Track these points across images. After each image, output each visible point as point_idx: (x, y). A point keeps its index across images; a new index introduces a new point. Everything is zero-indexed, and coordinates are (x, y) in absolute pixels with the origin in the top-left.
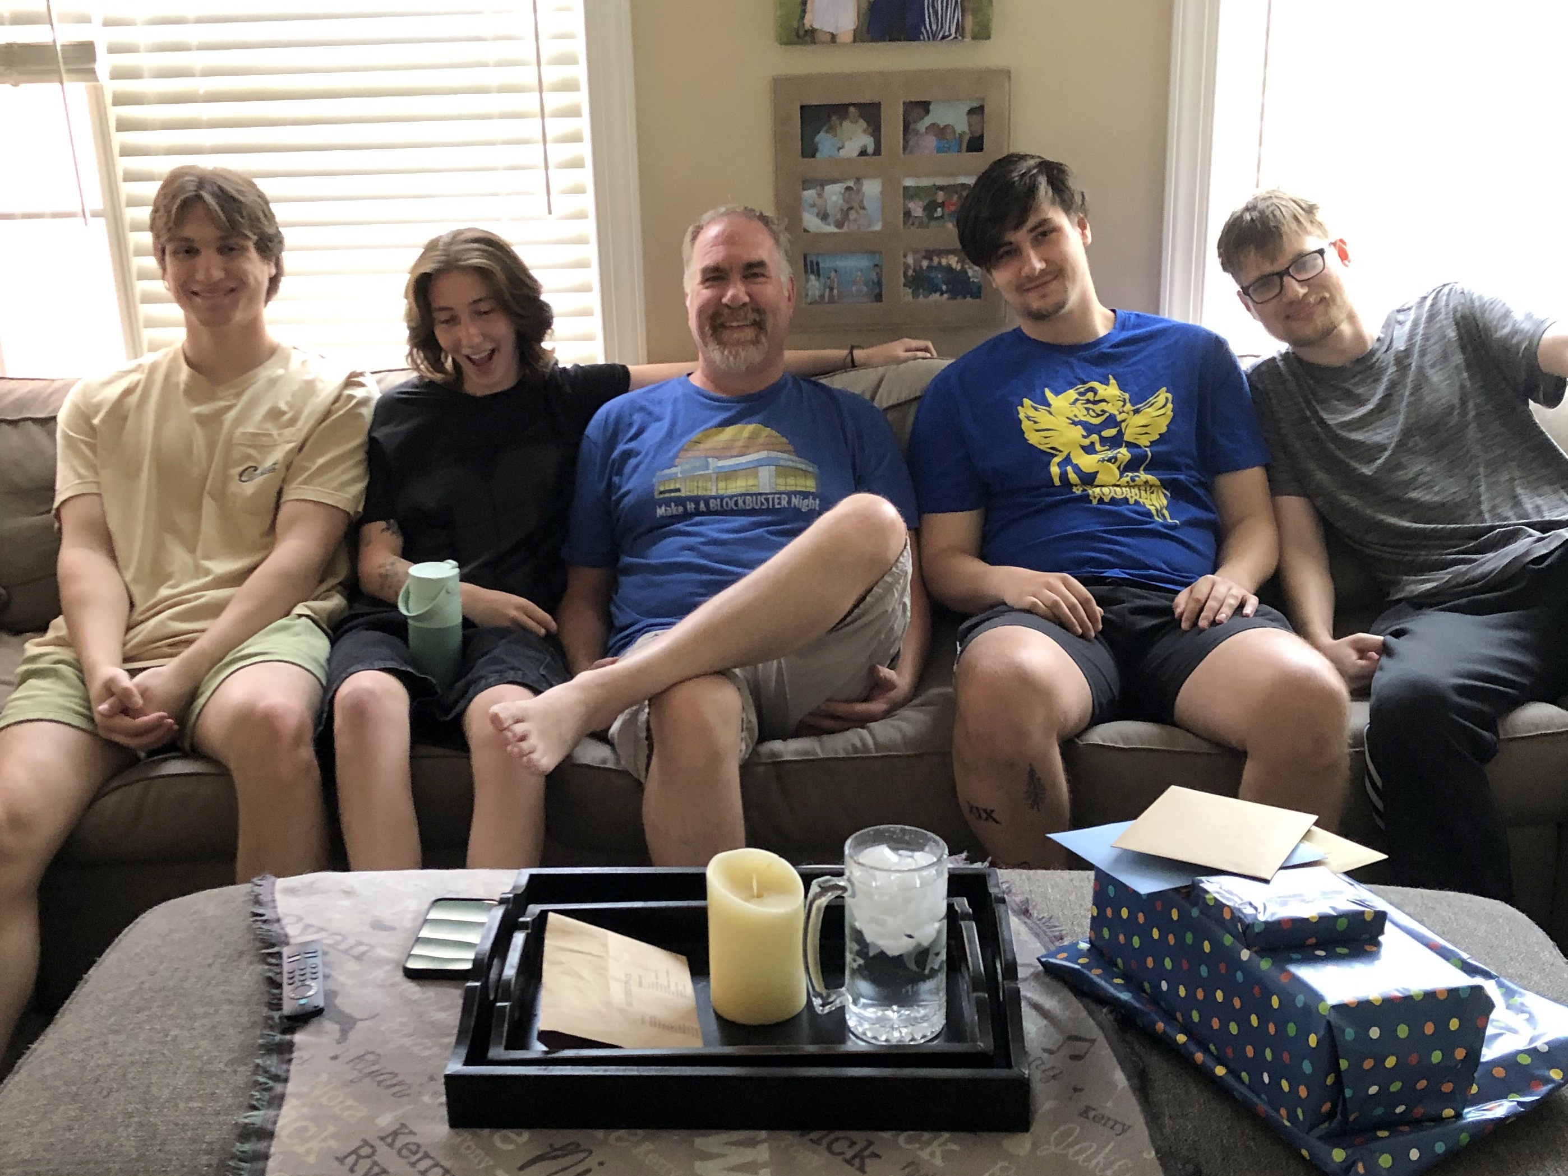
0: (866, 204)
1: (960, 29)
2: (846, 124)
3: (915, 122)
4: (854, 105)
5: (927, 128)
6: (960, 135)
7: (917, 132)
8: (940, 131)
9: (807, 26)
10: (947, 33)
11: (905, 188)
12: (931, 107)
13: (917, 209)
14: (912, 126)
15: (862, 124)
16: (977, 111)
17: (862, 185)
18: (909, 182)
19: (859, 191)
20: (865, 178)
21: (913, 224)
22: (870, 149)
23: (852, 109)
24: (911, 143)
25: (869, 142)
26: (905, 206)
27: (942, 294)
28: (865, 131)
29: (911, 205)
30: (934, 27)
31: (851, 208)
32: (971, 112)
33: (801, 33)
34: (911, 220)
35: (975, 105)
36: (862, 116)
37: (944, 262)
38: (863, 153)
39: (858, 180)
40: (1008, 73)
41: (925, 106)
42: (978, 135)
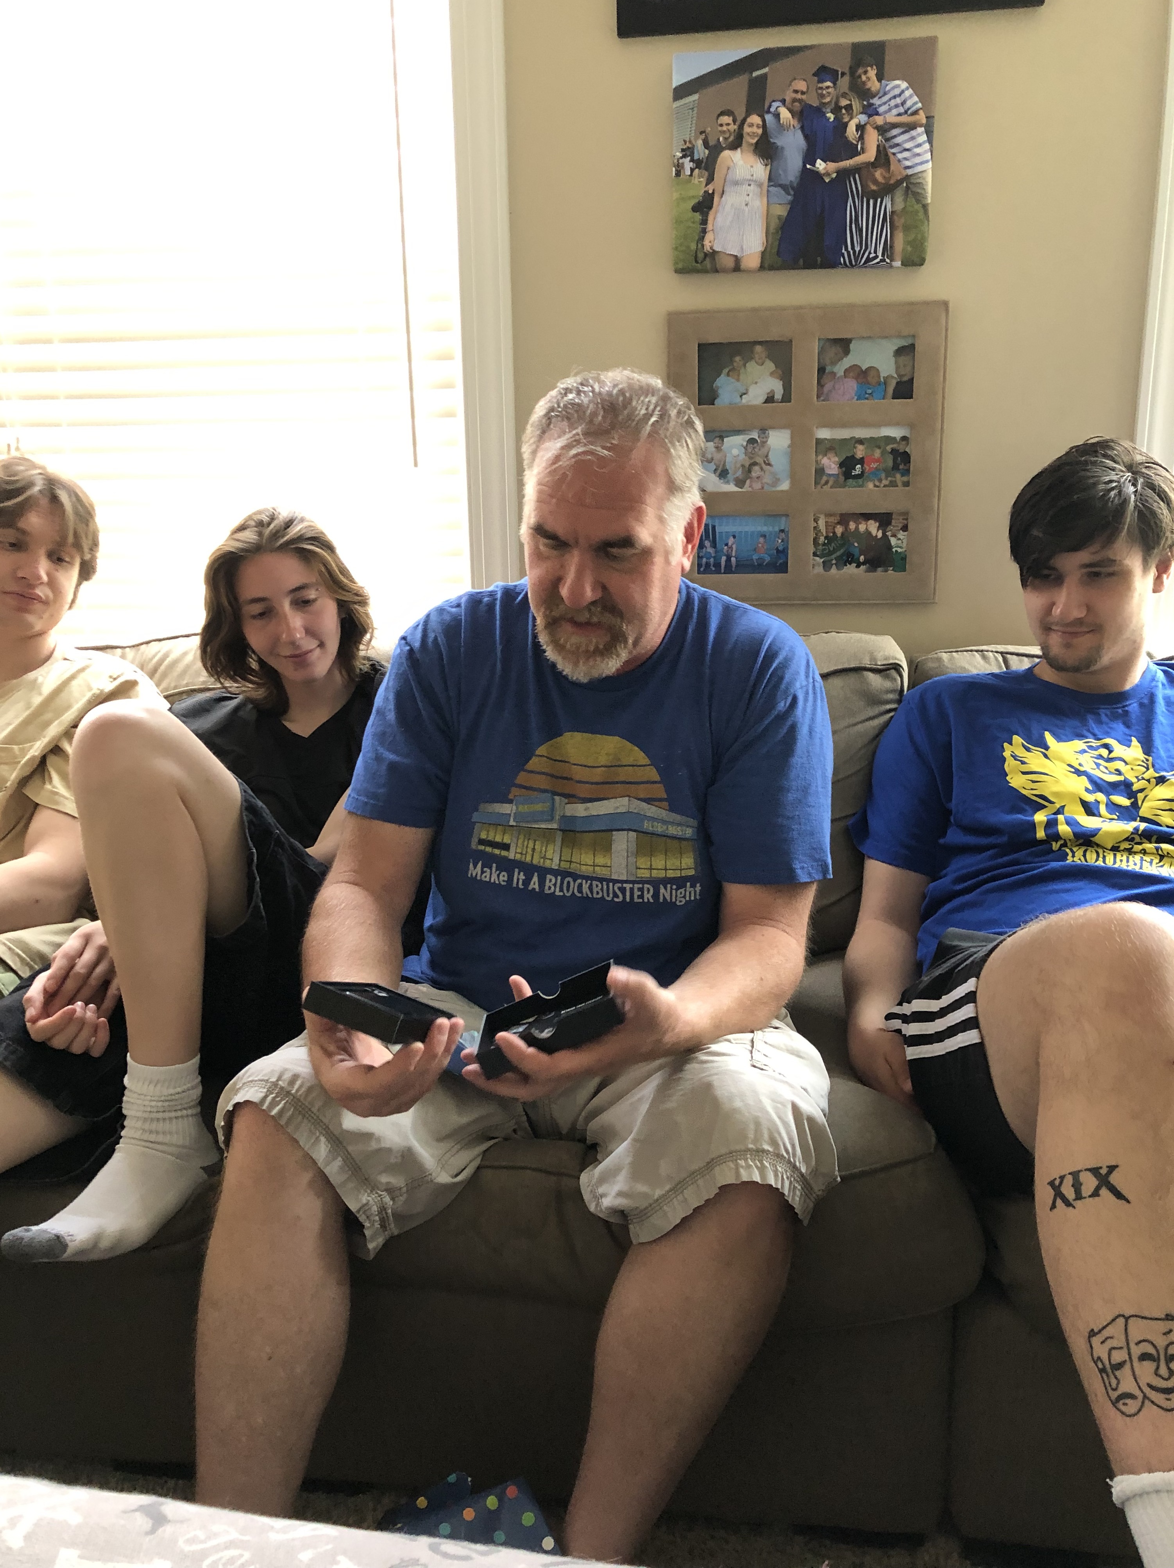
0: (772, 459)
1: (888, 250)
2: (752, 366)
3: (834, 363)
4: (760, 343)
5: (846, 371)
6: (886, 378)
7: (833, 374)
8: (862, 375)
9: (707, 248)
10: (872, 255)
11: (819, 442)
12: (852, 346)
13: (831, 464)
14: (828, 369)
15: (770, 366)
16: (906, 351)
17: (767, 437)
18: (824, 434)
19: (764, 443)
20: (773, 428)
21: (827, 483)
22: (778, 396)
23: (758, 348)
24: (827, 388)
25: (777, 387)
26: (817, 461)
27: (858, 566)
28: (772, 374)
29: (825, 461)
30: (857, 249)
31: (755, 464)
32: (900, 352)
33: (701, 256)
34: (825, 478)
35: (904, 343)
36: (771, 357)
37: (862, 527)
38: (770, 399)
39: (763, 431)
40: (945, 304)
41: (844, 345)
42: (905, 379)
